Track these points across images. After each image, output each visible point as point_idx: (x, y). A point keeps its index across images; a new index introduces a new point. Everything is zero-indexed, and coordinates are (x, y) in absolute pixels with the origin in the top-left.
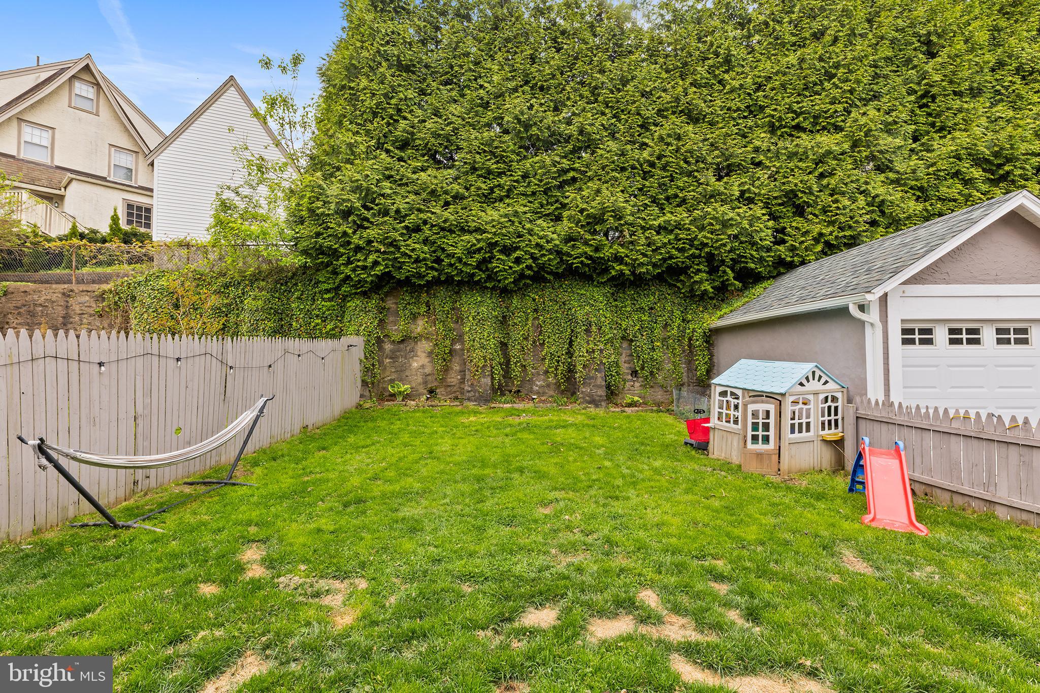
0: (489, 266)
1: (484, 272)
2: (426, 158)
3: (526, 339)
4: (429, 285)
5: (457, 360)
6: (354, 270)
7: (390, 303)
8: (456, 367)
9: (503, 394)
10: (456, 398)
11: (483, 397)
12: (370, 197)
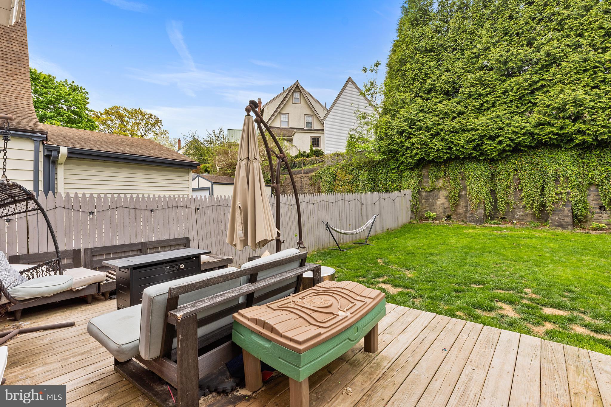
0: (481, 148)
1: (478, 151)
2: (442, 95)
3: (509, 187)
4: (445, 162)
5: (463, 200)
6: (406, 158)
7: (424, 172)
8: (463, 204)
9: (492, 219)
10: (463, 221)
11: (479, 220)
12: (413, 123)
